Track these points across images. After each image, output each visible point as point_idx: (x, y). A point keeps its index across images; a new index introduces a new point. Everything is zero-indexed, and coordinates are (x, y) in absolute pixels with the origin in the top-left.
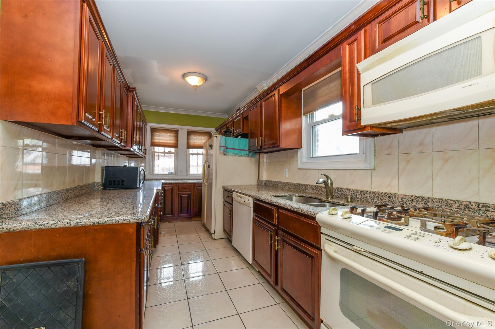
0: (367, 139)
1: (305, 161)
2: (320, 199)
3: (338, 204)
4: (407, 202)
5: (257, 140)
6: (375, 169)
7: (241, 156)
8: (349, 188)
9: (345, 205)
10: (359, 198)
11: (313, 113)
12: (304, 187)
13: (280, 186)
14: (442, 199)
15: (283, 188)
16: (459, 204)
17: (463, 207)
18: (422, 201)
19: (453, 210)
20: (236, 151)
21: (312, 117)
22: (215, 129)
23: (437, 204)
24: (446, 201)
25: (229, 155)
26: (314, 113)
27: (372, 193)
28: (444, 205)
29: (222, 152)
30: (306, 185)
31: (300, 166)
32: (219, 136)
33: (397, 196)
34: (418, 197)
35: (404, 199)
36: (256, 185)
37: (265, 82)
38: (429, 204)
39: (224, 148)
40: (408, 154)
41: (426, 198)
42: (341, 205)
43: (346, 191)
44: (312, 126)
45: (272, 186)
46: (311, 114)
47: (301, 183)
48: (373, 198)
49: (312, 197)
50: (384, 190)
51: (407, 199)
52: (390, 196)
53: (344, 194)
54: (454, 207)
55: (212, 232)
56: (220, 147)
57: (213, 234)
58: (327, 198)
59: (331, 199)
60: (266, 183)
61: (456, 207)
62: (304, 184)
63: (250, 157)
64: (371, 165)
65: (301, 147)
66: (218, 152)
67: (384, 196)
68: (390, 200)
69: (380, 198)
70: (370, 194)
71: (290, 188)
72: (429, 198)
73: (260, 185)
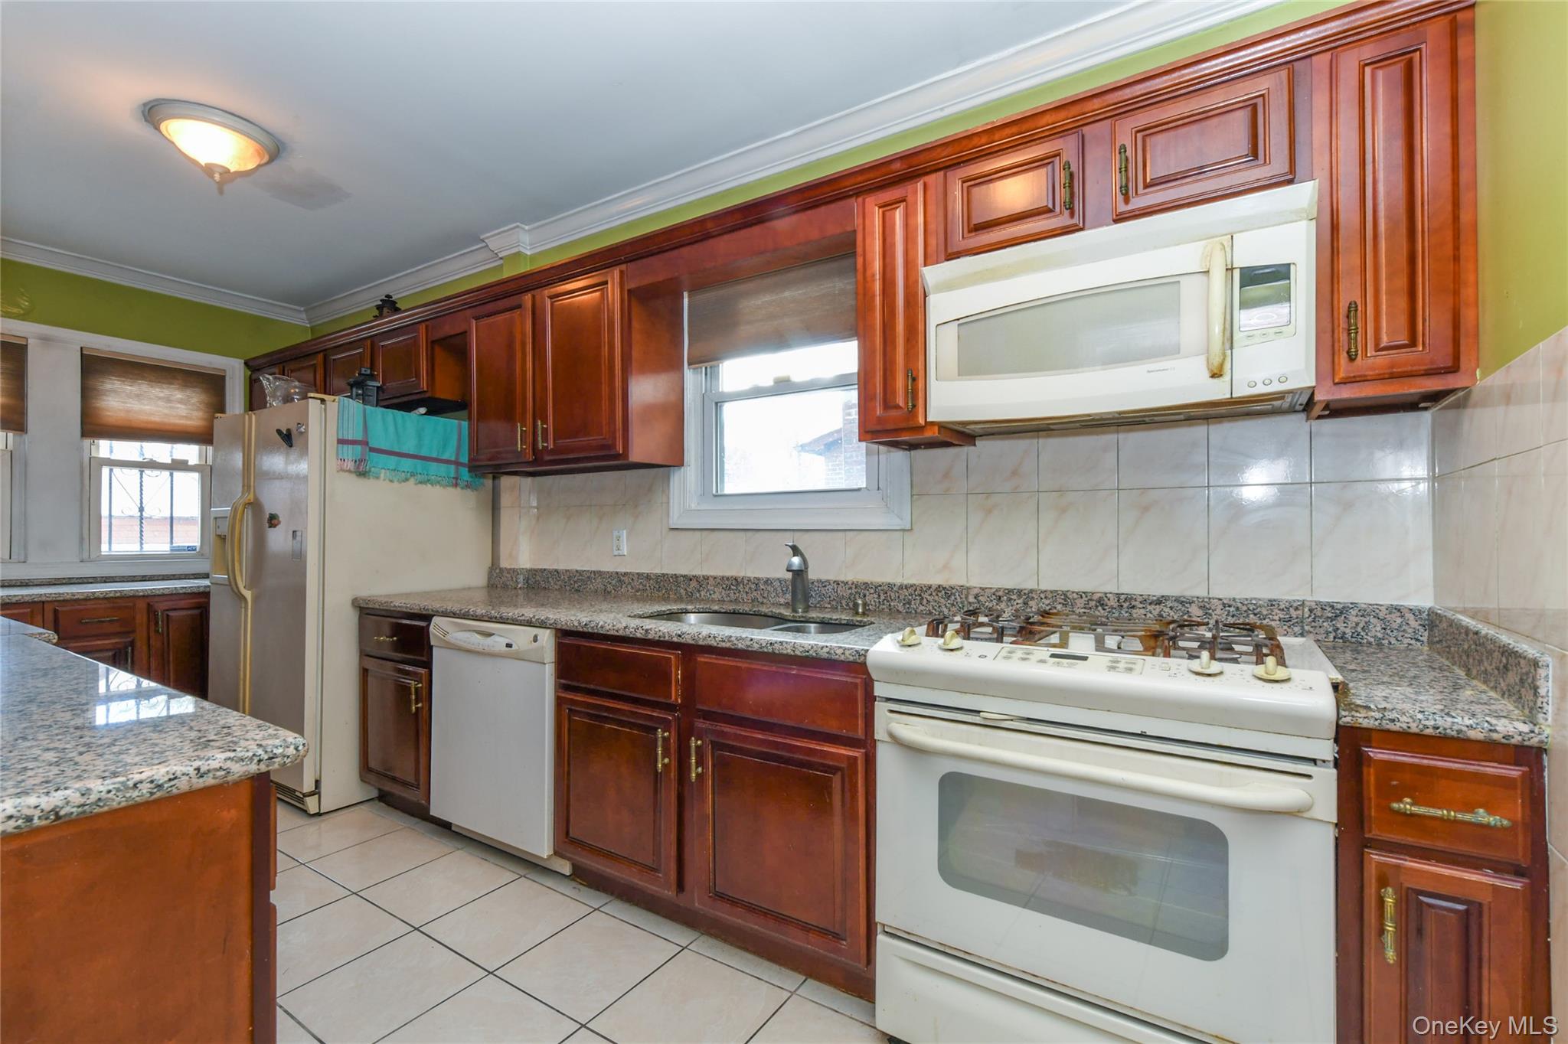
0: (892, 454)
1: (693, 506)
2: (770, 614)
3: (837, 622)
4: (987, 604)
5: (521, 430)
6: (912, 529)
7: (429, 480)
8: (842, 578)
9: (857, 623)
10: (872, 603)
11: (719, 366)
12: (694, 584)
13: (598, 584)
14: (1057, 591)
15: (609, 593)
16: (1086, 599)
17: (1094, 603)
18: (1019, 599)
19: (1077, 612)
20: (407, 464)
21: (712, 375)
22: (243, 361)
23: (1047, 602)
24: (1065, 594)
25: (378, 478)
26: (721, 365)
27: (906, 588)
28: (1060, 603)
29: (350, 465)
30: (702, 578)
31: (676, 521)
32: (334, 401)
33: (965, 592)
34: (1010, 591)
35: (980, 598)
36: (483, 587)
37: (527, 228)
38: (1031, 603)
39: (359, 448)
40: (989, 494)
41: (1026, 592)
42: (844, 624)
43: (836, 587)
44: (717, 403)
45: (557, 587)
46: (711, 367)
47: (683, 573)
48: (909, 600)
49: (741, 611)
50: (936, 580)
51: (988, 597)
52: (949, 592)
53: (830, 597)
54: (1079, 605)
55: (308, 786)
56: (341, 442)
57: (312, 794)
58: (795, 611)
59: (804, 612)
60: (528, 579)
61: (1082, 605)
62: (694, 577)
63: (462, 488)
64: (902, 520)
65: (680, 463)
66: (332, 463)
67: (934, 594)
68: (949, 602)
69: (925, 600)
70: (900, 592)
71: (637, 591)
72: (1031, 591)
73: (505, 587)
